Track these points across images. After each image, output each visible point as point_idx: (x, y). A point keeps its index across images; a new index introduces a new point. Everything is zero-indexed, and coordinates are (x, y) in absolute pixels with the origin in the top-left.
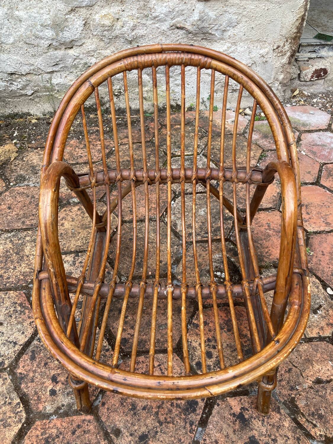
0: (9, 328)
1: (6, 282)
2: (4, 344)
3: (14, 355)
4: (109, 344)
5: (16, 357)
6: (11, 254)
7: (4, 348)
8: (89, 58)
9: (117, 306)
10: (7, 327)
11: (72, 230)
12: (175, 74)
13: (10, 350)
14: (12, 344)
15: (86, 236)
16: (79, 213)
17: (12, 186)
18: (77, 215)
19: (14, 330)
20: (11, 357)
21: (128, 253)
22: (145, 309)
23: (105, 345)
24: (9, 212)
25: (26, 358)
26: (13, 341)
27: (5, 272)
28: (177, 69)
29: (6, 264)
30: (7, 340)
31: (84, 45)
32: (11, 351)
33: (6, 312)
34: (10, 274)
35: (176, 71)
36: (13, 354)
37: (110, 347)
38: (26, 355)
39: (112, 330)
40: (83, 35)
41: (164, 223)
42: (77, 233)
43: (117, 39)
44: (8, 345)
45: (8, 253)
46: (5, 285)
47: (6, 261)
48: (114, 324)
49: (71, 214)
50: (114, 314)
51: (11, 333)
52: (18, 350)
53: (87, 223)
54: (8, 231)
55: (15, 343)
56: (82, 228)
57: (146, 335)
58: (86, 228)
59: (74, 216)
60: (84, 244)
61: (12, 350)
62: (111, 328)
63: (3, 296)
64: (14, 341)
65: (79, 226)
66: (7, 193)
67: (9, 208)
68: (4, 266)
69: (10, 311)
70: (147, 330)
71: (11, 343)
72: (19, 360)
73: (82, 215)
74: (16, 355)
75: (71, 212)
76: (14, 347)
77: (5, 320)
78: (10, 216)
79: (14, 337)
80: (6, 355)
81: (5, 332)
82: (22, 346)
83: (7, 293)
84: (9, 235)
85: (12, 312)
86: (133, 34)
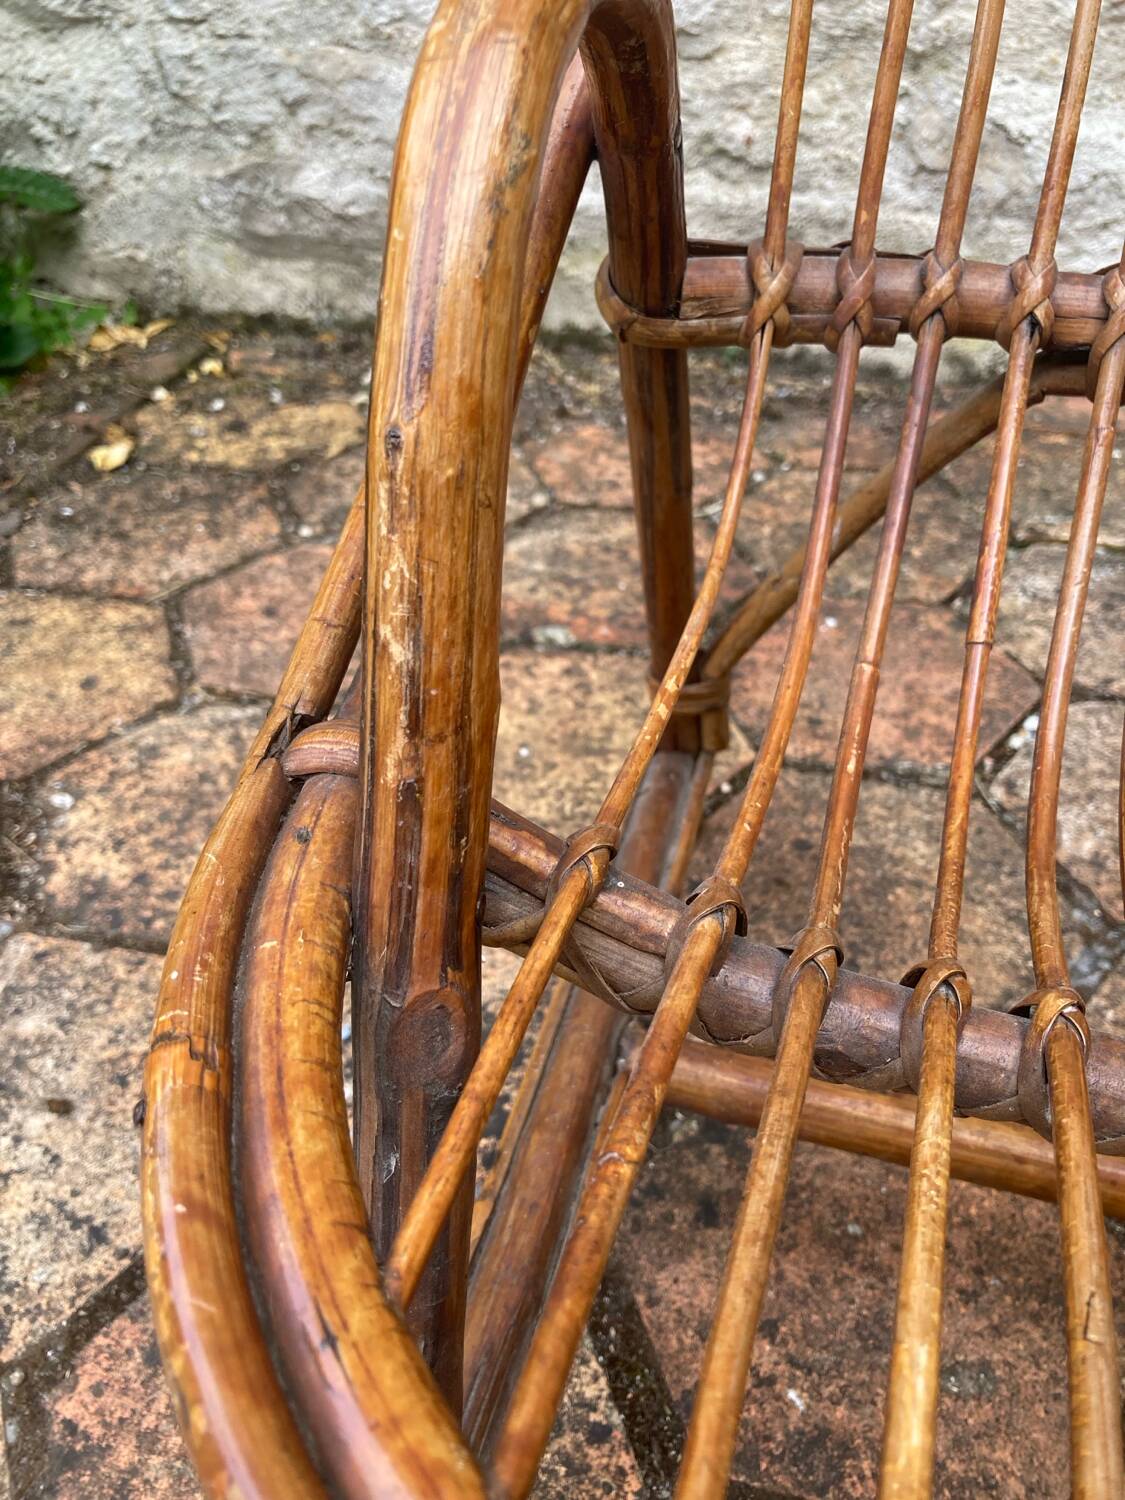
0: (95, 1140)
1: (154, 909)
2: (44, 1222)
3: (72, 1301)
4: (617, 1396)
5: (75, 1319)
6: (219, 794)
7: (34, 1247)
8: (729, 115)
9: (694, 1172)
10: (87, 1132)
11: (523, 745)
12: (1079, 224)
13: (60, 1266)
14: (82, 1233)
15: (579, 784)
16: (565, 684)
17: (307, 540)
18: (554, 691)
19: (117, 1156)
20: (52, 1311)
21: (783, 906)
22: (856, 1238)
23: (590, 1392)
24: (265, 629)
25: (127, 1343)
26: (89, 1219)
27: (165, 866)
28: (1092, 203)
29: (181, 831)
30: (60, 1205)
31: (719, 60)
32: (64, 1271)
33: (106, 1055)
34: (186, 880)
35: (1092, 210)
36: (70, 1293)
37: (617, 1418)
38: (134, 1320)
39: (646, 1312)
40: (727, 13)
41: (986, 805)
42: (538, 763)
43: (862, 44)
44: (61, 1233)
45: (207, 787)
46: (148, 922)
47: (188, 816)
48: (663, 1280)
49: (527, 682)
50: (669, 1218)
51: (94, 1169)
52: (100, 1277)
53: (597, 734)
54: (235, 699)
55: (98, 1236)
56: (565, 749)
57: (855, 1405)
58: (588, 751)
59: (540, 694)
60: (565, 818)
61: (71, 1271)
62: (641, 1299)
63: (120, 971)
64: (97, 1222)
65: (556, 736)
66: (279, 560)
67: (270, 612)
68: (172, 835)
69: (126, 1055)
70: (864, 1376)
71: (76, 1223)
72: (89, 1337)
73: (578, 695)
74: (80, 1302)
75: (531, 675)
76: (87, 1253)
77: (90, 1093)
78: (262, 641)
79: (100, 1196)
80: (33, 1286)
81: (70, 1158)
82: (126, 1262)
83: (141, 962)
84: (236, 713)
85: (134, 1061)
86: (937, 23)
